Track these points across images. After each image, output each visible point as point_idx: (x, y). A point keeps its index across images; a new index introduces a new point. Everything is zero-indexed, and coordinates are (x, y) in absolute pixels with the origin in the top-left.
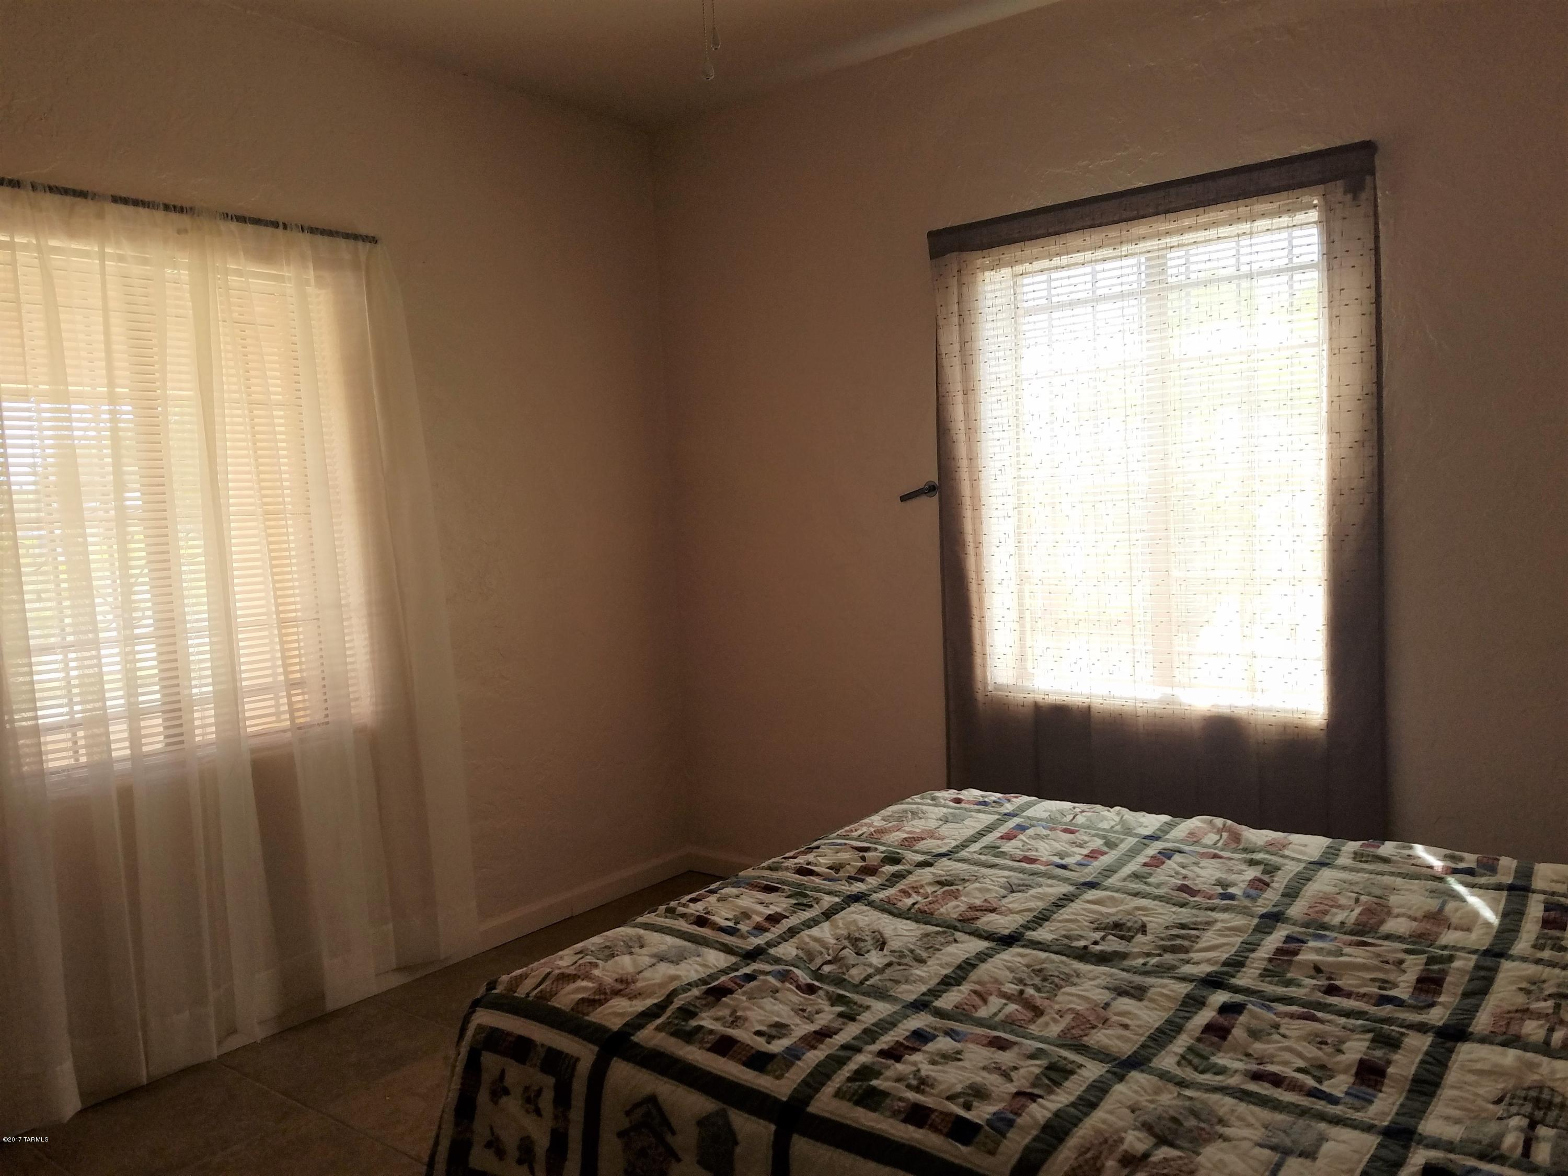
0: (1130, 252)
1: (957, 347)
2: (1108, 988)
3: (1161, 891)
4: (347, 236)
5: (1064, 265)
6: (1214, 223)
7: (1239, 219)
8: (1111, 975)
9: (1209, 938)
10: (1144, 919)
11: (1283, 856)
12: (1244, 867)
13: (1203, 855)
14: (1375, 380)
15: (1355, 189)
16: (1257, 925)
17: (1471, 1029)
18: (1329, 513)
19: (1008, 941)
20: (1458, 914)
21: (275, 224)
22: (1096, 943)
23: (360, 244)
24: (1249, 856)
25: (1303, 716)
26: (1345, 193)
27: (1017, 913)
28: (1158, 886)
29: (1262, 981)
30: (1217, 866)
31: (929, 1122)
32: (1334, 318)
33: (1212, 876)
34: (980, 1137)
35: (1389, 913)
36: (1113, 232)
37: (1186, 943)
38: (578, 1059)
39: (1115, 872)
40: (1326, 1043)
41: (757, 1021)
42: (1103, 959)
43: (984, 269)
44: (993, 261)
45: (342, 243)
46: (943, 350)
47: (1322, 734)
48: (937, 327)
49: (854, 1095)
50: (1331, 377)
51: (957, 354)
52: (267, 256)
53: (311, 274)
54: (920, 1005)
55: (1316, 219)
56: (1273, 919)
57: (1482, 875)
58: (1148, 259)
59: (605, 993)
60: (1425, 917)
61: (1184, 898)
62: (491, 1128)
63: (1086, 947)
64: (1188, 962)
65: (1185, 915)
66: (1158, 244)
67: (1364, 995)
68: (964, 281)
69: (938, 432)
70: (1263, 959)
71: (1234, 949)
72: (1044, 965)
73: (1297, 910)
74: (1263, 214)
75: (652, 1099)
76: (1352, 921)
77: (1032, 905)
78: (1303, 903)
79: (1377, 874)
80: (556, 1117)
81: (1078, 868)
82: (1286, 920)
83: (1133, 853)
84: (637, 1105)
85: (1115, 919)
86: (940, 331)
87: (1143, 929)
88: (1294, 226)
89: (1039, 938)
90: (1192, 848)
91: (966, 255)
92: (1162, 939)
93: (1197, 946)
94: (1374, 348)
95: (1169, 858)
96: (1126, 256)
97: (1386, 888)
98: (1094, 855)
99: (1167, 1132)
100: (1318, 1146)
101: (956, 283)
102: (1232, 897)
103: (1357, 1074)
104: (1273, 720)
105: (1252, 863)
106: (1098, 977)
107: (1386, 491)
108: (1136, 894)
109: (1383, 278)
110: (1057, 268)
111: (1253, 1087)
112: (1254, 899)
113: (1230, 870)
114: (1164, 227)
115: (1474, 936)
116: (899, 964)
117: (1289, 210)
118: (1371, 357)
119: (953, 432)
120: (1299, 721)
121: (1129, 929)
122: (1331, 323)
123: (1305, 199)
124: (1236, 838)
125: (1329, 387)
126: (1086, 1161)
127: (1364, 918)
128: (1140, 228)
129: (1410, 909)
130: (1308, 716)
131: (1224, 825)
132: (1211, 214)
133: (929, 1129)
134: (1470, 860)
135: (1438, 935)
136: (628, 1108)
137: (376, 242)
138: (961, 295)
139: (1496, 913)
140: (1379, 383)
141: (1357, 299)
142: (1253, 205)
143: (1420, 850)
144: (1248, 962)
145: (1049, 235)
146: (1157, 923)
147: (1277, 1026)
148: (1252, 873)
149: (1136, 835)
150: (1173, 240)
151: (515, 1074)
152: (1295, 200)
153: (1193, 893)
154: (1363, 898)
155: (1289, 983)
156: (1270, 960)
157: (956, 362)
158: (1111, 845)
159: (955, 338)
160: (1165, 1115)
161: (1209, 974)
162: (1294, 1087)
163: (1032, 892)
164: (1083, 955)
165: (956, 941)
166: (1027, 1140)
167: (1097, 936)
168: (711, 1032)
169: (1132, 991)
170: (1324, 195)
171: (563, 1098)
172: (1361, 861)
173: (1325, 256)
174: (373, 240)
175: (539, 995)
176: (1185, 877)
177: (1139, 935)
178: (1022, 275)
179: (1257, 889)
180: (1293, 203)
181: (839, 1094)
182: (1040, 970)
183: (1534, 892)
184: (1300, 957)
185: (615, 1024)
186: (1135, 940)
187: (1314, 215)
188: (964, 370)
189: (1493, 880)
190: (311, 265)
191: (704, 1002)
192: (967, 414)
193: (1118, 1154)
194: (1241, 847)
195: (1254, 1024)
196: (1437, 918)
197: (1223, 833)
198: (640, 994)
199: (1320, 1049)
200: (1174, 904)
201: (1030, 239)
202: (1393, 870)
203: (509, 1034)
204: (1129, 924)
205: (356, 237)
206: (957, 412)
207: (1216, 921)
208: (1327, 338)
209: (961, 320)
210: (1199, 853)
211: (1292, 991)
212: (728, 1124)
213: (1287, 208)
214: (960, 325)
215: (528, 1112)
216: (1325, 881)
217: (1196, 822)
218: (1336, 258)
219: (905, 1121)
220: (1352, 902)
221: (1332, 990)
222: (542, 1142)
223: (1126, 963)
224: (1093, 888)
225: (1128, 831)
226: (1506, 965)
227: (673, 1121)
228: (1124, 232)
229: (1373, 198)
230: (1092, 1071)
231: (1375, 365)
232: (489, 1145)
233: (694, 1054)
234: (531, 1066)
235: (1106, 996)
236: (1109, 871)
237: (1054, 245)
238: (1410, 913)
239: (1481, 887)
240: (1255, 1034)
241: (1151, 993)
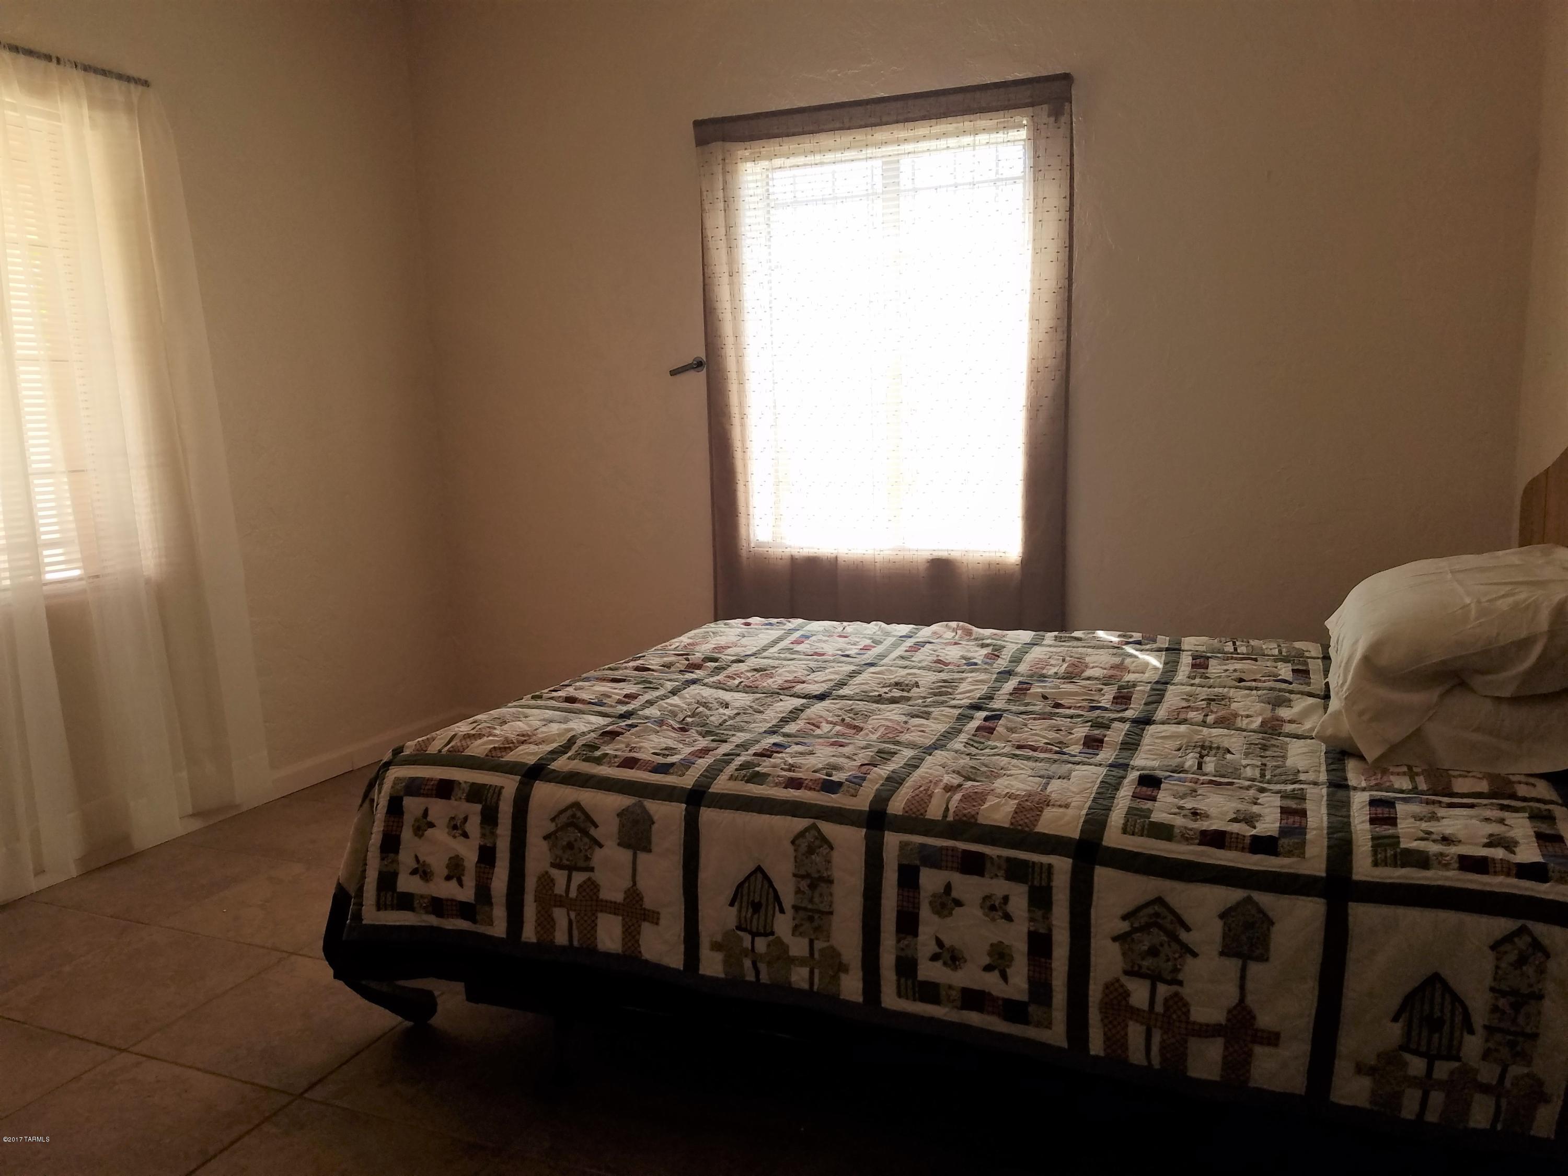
0: (874, 155)
1: (722, 231)
2: (904, 714)
3: (924, 664)
4: (120, 77)
5: (817, 162)
6: (944, 134)
7: (964, 131)
8: (903, 708)
9: (964, 687)
10: (916, 679)
11: (1004, 641)
12: (977, 649)
13: (946, 644)
14: (1067, 276)
15: (1056, 113)
16: (996, 678)
17: (1154, 718)
18: (1028, 388)
19: (822, 697)
20: (1134, 664)
21: (48, 58)
22: (885, 693)
23: (132, 86)
24: (980, 642)
25: (1003, 555)
26: (1049, 116)
27: (822, 682)
28: (920, 662)
29: (1009, 705)
30: (959, 649)
31: (804, 785)
32: (1038, 222)
33: (958, 654)
34: (844, 788)
35: (1087, 667)
36: (860, 135)
37: (949, 690)
38: (502, 788)
39: (886, 657)
40: (1061, 730)
41: (650, 747)
42: (894, 701)
43: (745, 159)
44: (754, 153)
45: (115, 84)
46: (709, 233)
47: (1018, 568)
48: (703, 210)
49: (744, 777)
50: (1033, 273)
51: (723, 238)
52: (40, 91)
53: (85, 111)
54: (772, 732)
55: (1024, 137)
56: (1008, 674)
57: (1147, 644)
58: (884, 163)
59: (513, 743)
60: (1111, 667)
61: (941, 667)
62: (416, 857)
63: (880, 695)
64: (954, 699)
65: (943, 676)
66: (898, 150)
67: (1080, 707)
68: (728, 172)
69: (705, 311)
70: (1007, 694)
71: (984, 692)
72: (852, 707)
73: (1022, 668)
74: (984, 129)
75: (576, 805)
76: (1063, 671)
77: (832, 677)
78: (1025, 664)
79: (1074, 647)
80: (483, 835)
81: (858, 656)
82: (1016, 674)
83: (895, 646)
84: (562, 812)
85: (896, 680)
86: (706, 215)
87: (917, 685)
88: (1009, 141)
89: (843, 694)
90: (938, 640)
91: (728, 145)
92: (931, 689)
93: (959, 691)
94: (1068, 249)
95: (923, 647)
96: (871, 158)
97: (1081, 654)
98: (866, 648)
99: (970, 774)
100: (1070, 774)
101: (720, 171)
102: (976, 664)
103: (1084, 744)
104: (980, 559)
105: (983, 646)
106: (894, 710)
107: (1072, 369)
108: (905, 668)
109: (1076, 190)
110: (811, 165)
111: (1018, 752)
112: (991, 665)
113: (969, 651)
114: (903, 134)
115: (1147, 675)
116: (744, 713)
117: (1004, 127)
118: (1064, 256)
119: (719, 311)
120: (1000, 559)
121: (907, 685)
122: (1035, 227)
123: (1018, 119)
124: (969, 633)
125: (1032, 281)
126: (921, 792)
127: (1070, 669)
128: (881, 134)
129: (1101, 663)
130: (1007, 555)
131: (958, 626)
132: (942, 126)
133: (805, 789)
134: (1137, 636)
135: (1122, 677)
136: (553, 816)
137: (148, 86)
138: (725, 182)
139: (1161, 663)
140: (1070, 279)
141: (1055, 207)
142: (976, 121)
143: (1101, 634)
144: (995, 697)
145: (804, 133)
146: (926, 681)
147: (1026, 725)
148: (985, 651)
149: (894, 636)
150: (909, 147)
151: (439, 809)
152: (1009, 119)
153: (946, 664)
154: (1068, 659)
155: (1027, 704)
156: (1011, 694)
157: (722, 245)
158: (877, 643)
159: (721, 221)
160: (966, 766)
161: (970, 704)
162: (1046, 751)
163: (827, 671)
164: (879, 700)
165: (781, 700)
166: (877, 786)
167: (886, 690)
168: (616, 756)
169: (921, 714)
170: (1033, 116)
171: (490, 818)
172: (1060, 641)
173: (1032, 169)
174: (146, 83)
175: (451, 749)
176: (938, 656)
177: (915, 688)
178: (780, 168)
179: (991, 659)
180: (1008, 121)
181: (731, 778)
182: (852, 710)
183: (1183, 651)
184: (1031, 691)
185: (532, 760)
186: (912, 691)
187: (1023, 134)
188: (729, 253)
189: (1155, 646)
190: (85, 104)
191: (601, 741)
192: (732, 295)
193: (942, 785)
194: (973, 638)
195: (1010, 725)
196: (1120, 667)
197: (958, 631)
198: (543, 741)
199: (1057, 733)
200: (934, 671)
201: (788, 136)
202: (1084, 645)
203: (431, 780)
204: (906, 682)
205: (129, 79)
206: (723, 293)
207: (967, 678)
208: (1031, 239)
209: (726, 206)
210: (943, 643)
211: (1030, 708)
212: (645, 811)
213: (1002, 125)
214: (725, 210)
215: (454, 837)
216: (1037, 653)
217: (935, 627)
218: (1040, 171)
219: (786, 787)
220: (1060, 662)
221: (1058, 705)
222: (470, 856)
223: (910, 703)
224: (873, 666)
225: (888, 634)
226: (1170, 687)
227: (596, 818)
228: (870, 137)
229: (1070, 122)
230: (908, 753)
231: (1067, 263)
232: (414, 872)
233: (604, 770)
234: (456, 800)
235: (904, 718)
236: (882, 656)
237: (808, 142)
238: (1101, 666)
239: (1147, 650)
240: (1011, 730)
241: (933, 715)
